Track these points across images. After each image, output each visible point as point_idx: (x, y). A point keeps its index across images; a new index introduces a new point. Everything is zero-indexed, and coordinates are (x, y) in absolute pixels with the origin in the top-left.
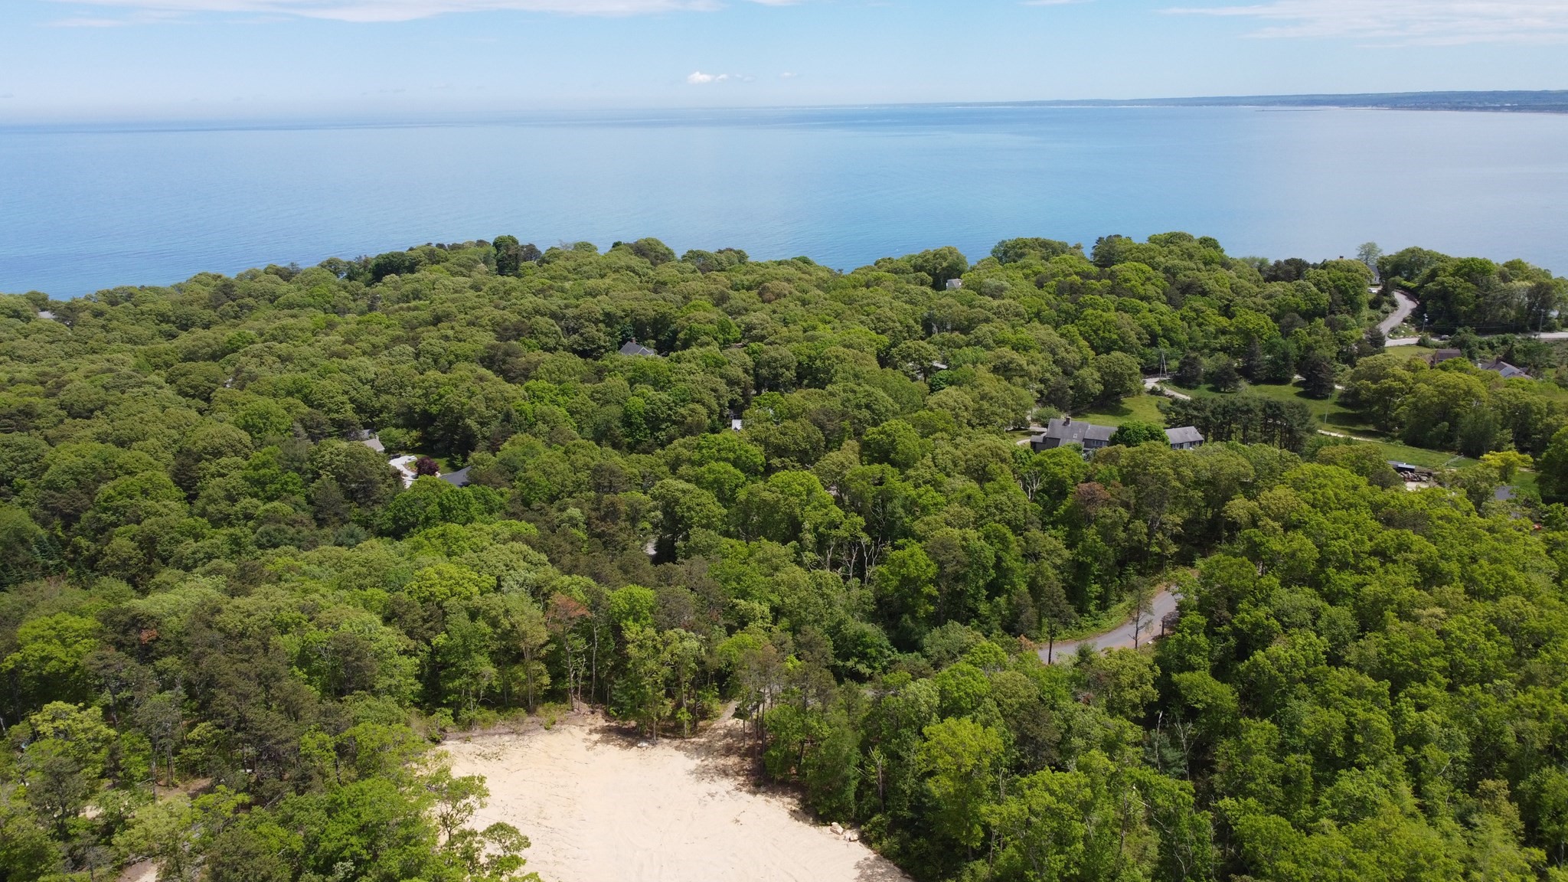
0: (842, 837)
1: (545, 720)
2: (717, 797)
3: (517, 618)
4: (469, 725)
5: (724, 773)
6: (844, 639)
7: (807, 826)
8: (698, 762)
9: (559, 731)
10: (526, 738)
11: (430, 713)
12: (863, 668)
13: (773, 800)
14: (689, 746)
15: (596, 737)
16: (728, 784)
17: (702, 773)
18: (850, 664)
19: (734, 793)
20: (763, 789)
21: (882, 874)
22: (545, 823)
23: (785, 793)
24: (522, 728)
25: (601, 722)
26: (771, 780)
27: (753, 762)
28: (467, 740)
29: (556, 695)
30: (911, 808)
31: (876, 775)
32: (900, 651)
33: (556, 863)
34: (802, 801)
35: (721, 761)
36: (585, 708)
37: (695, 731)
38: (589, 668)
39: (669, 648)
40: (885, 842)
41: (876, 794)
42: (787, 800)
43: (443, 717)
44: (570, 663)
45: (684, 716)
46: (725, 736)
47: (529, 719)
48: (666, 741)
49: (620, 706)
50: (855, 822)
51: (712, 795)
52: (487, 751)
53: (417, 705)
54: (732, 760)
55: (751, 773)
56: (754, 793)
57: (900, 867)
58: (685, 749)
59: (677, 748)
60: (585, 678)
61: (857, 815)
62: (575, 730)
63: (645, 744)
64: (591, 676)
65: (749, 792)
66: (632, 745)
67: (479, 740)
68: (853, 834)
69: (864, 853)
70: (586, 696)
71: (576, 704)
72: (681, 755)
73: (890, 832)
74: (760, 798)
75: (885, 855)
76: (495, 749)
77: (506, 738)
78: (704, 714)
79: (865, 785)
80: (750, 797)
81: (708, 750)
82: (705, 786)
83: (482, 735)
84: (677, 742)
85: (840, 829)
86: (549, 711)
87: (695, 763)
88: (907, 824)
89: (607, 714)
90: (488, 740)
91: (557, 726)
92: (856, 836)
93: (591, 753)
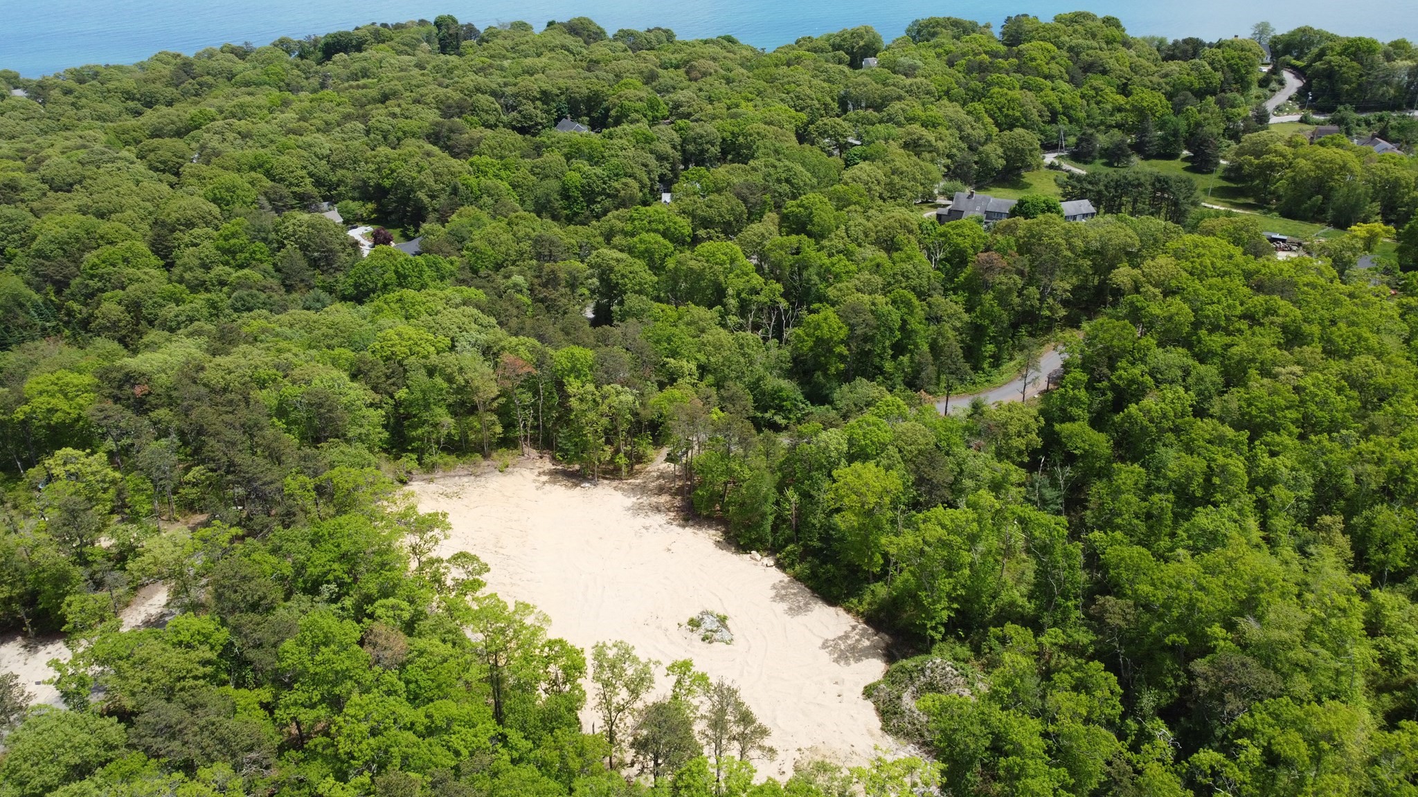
0: (760, 563)
1: (499, 464)
2: (651, 530)
3: (469, 375)
4: (432, 468)
5: (657, 509)
6: (763, 393)
7: (729, 554)
8: (634, 500)
9: (511, 473)
10: (483, 479)
11: (397, 457)
12: (779, 419)
13: (700, 533)
14: (626, 487)
15: (545, 478)
16: (660, 519)
17: (638, 509)
18: (768, 415)
19: (666, 526)
20: (691, 523)
21: (794, 594)
22: (501, 551)
23: (710, 527)
24: (479, 471)
25: (548, 465)
26: (699, 516)
27: (683, 500)
28: (431, 481)
29: (508, 443)
30: (821, 539)
31: (790, 510)
32: (813, 404)
33: (512, 584)
34: (725, 533)
35: (654, 499)
36: (534, 453)
37: (632, 474)
38: (536, 418)
39: (607, 401)
40: (797, 568)
41: (790, 527)
42: (712, 532)
43: (409, 461)
44: (519, 414)
45: (622, 460)
46: (658, 478)
47: (485, 463)
48: (606, 482)
49: (565, 452)
50: (772, 550)
51: (646, 528)
52: (449, 491)
53: (385, 450)
54: (664, 499)
55: (680, 510)
56: (684, 527)
57: (810, 588)
58: (624, 490)
59: (615, 488)
60: (533, 427)
61: (773, 545)
62: (527, 473)
63: (587, 485)
64: (538, 426)
65: (679, 525)
66: (576, 485)
67: (442, 481)
68: (770, 561)
69: (779, 576)
70: (534, 442)
71: (526, 450)
72: (619, 494)
73: (802, 559)
74: (689, 531)
75: (797, 578)
76: (455, 489)
77: (466, 479)
78: (640, 459)
79: (780, 519)
80: (680, 530)
81: (643, 489)
82: (640, 521)
83: (444, 477)
84: (615, 483)
85: (758, 557)
86: (502, 456)
87: (631, 500)
88: (815, 553)
89: (553, 458)
90: (449, 481)
91: (510, 469)
92: (772, 563)
93: (540, 492)
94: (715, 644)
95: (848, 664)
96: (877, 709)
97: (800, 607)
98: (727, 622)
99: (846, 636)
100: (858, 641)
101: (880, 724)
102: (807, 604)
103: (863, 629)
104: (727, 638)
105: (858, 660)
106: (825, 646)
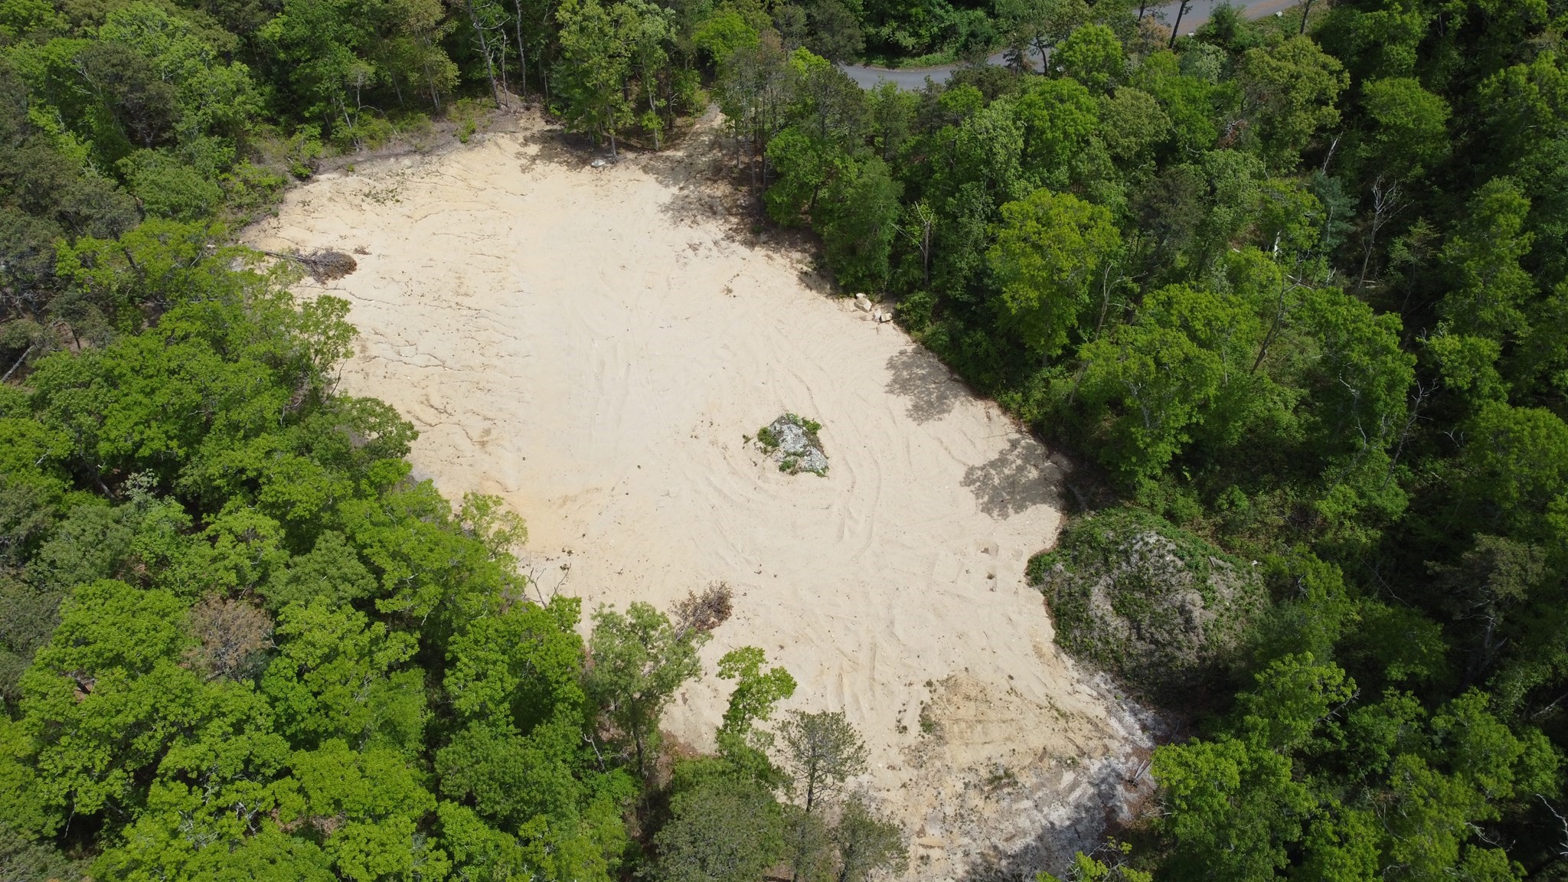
0: (869, 316)
1: (459, 126)
2: (702, 251)
4: (347, 146)
5: (710, 209)
7: (822, 298)
8: (675, 190)
9: (481, 143)
10: (435, 159)
11: (290, 134)
13: (776, 256)
14: (661, 165)
15: (534, 149)
16: (713, 229)
17: (679, 210)
18: (885, 31)
19: (724, 244)
20: (763, 237)
21: (923, 378)
22: (466, 302)
23: (793, 245)
24: (427, 144)
25: (540, 125)
26: (775, 225)
27: (750, 193)
28: (349, 170)
29: (473, 87)
32: (956, 9)
34: (817, 257)
35: (707, 190)
36: (515, 101)
37: (672, 137)
38: (514, 43)
40: (929, 330)
41: (919, 262)
42: (797, 255)
43: (306, 142)
44: (484, 46)
45: (652, 122)
46: (712, 145)
47: (435, 127)
48: (631, 155)
49: (565, 104)
50: (889, 294)
51: (694, 248)
52: (380, 187)
53: (269, 120)
54: (721, 189)
55: (746, 212)
56: (751, 244)
57: (947, 364)
58: (657, 172)
59: (645, 169)
60: (509, 59)
61: (890, 284)
62: (505, 141)
63: (601, 163)
64: (519, 56)
65: (744, 243)
66: (584, 162)
67: (367, 168)
68: (882, 312)
69: (897, 341)
70: (514, 81)
71: (501, 96)
72: (650, 180)
73: (937, 314)
74: (760, 252)
75: (927, 345)
76: (390, 183)
77: (407, 162)
78: (683, 108)
80: (744, 251)
81: (685, 171)
82: (685, 233)
83: (370, 160)
84: (645, 158)
85: (868, 304)
86: (472, 111)
87: (668, 193)
88: (958, 307)
89: (546, 110)
90: (380, 168)
91: (478, 136)
92: (888, 316)
93: (528, 176)
94: (801, 476)
95: (1005, 516)
96: (1048, 604)
97: (930, 404)
98: (819, 433)
99: (1001, 462)
100: (1020, 469)
101: (1052, 633)
102: (942, 397)
103: (1028, 447)
104: (819, 466)
105: (1020, 508)
106: (968, 481)
